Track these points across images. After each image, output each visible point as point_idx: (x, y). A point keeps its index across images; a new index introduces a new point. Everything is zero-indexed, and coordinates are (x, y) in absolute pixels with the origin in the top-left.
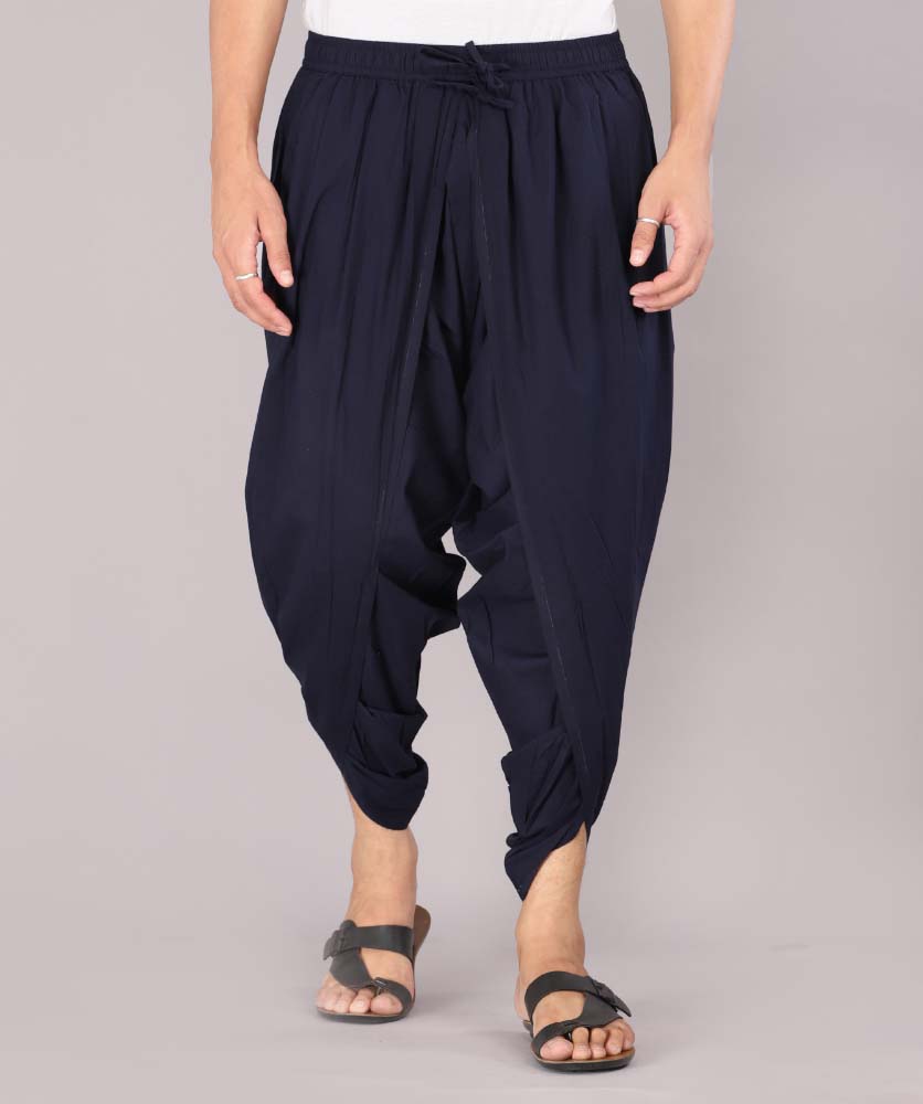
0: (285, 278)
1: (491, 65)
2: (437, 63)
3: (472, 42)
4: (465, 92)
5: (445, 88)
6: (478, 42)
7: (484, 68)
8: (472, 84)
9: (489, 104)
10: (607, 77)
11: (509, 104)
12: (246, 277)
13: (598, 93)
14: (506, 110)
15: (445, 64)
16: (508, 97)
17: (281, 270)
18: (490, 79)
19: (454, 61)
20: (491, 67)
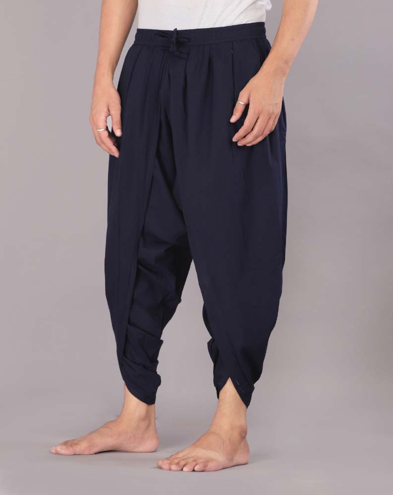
0: (118, 133)
12: (101, 130)
17: (117, 129)
19: (167, 37)
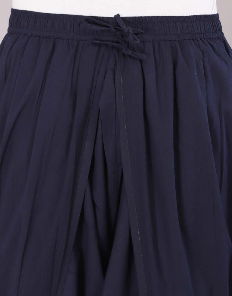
1: (131, 29)
2: (95, 27)
3: (118, 15)
4: (113, 47)
5: (100, 44)
6: (123, 15)
7: (126, 31)
8: (118, 42)
9: (130, 56)
10: (208, 42)
11: (143, 57)
13: (203, 53)
14: (141, 61)
15: (100, 28)
16: (143, 52)
18: (131, 38)
19: (106, 27)
20: (131, 30)
